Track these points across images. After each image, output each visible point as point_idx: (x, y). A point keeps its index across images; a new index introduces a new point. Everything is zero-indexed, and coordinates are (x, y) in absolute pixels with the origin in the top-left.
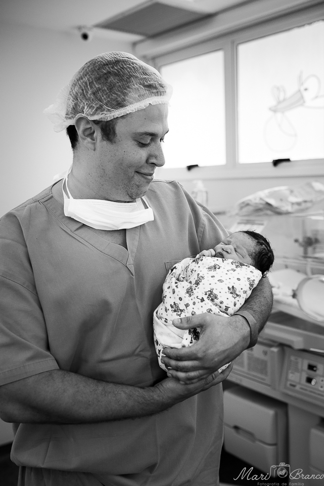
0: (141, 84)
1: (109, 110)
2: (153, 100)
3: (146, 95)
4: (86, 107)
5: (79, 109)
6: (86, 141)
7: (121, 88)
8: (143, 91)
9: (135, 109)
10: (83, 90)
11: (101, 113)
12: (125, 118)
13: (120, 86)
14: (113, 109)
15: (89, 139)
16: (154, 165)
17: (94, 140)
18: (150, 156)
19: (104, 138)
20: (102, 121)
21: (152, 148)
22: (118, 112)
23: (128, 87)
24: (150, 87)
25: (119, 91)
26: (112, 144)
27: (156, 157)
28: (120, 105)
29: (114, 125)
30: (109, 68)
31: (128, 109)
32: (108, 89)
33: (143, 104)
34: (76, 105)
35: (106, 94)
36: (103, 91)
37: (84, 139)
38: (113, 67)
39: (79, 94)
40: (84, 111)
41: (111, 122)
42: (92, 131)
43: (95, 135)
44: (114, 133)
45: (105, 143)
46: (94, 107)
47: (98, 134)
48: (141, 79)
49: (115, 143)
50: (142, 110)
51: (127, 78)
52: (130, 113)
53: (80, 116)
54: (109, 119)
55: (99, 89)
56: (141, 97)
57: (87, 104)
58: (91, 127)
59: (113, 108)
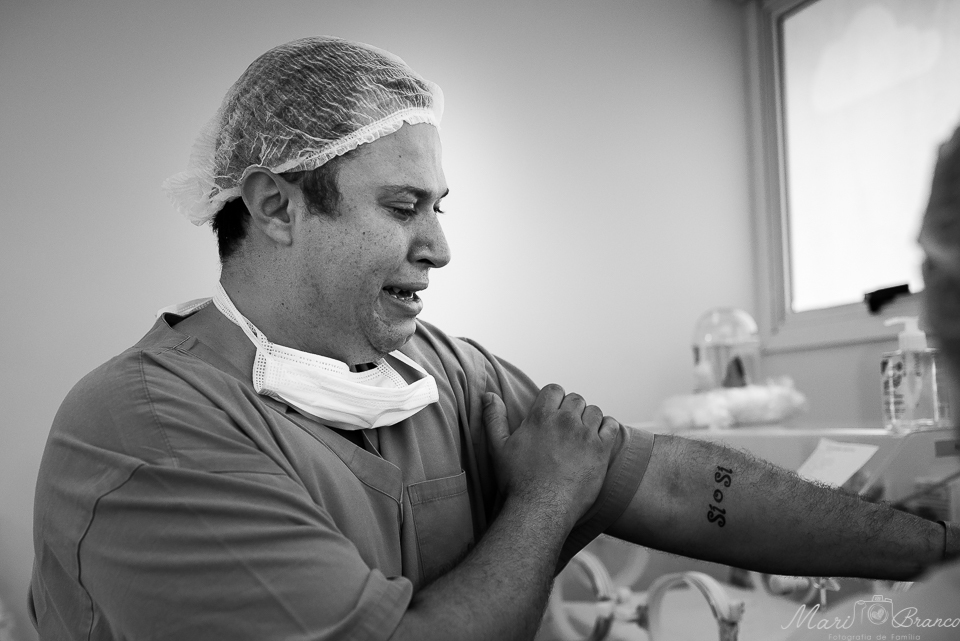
0: (379, 81)
1: (317, 142)
2: (412, 114)
3: (394, 103)
4: (264, 146)
5: (248, 154)
6: (270, 226)
7: (339, 94)
8: (387, 95)
9: (375, 135)
10: (253, 114)
11: (300, 152)
12: (353, 158)
13: (335, 90)
14: (326, 141)
15: (276, 221)
16: (427, 263)
17: (288, 221)
18: (416, 243)
19: (313, 210)
20: (304, 172)
21: (419, 224)
22: (337, 146)
23: (354, 89)
24: (399, 85)
25: (335, 99)
26: (335, 219)
27: (430, 246)
28: (341, 129)
29: (334, 175)
30: (304, 60)
31: (359, 136)
32: (308, 98)
33: (391, 123)
34: (239, 147)
35: (307, 110)
36: (299, 104)
37: (266, 222)
38: (313, 58)
39: (245, 125)
40: (260, 156)
41: (324, 171)
42: (282, 201)
43: (289, 208)
44: (336, 193)
45: (315, 220)
46: (282, 142)
47: (297, 205)
48: (378, 72)
49: (340, 215)
50: (389, 136)
51: (348, 72)
52: (366, 144)
53: (252, 171)
54: (319, 164)
55: (290, 103)
56: (385, 108)
57: (266, 139)
58: (278, 194)
59: (325, 138)
